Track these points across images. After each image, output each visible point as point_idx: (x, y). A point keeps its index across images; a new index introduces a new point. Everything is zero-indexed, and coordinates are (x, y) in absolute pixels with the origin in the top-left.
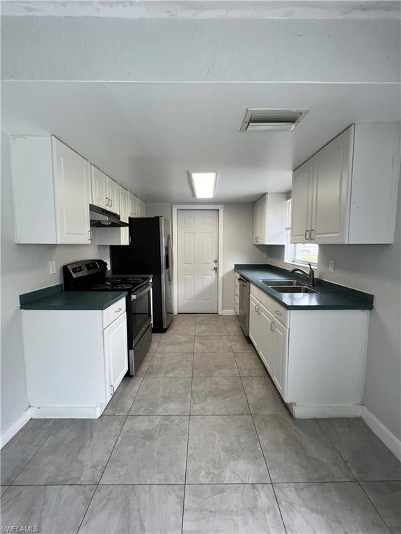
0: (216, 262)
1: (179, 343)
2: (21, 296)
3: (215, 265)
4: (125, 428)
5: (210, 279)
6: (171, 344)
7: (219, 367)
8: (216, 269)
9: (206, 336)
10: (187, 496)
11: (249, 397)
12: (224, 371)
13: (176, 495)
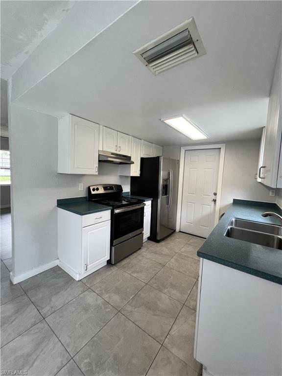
0: (215, 194)
1: (161, 254)
2: (58, 200)
3: (213, 197)
4: (82, 295)
5: (209, 208)
6: (156, 253)
7: (173, 286)
8: (215, 201)
9: (185, 256)
10: (65, 367)
11: (175, 327)
12: (174, 292)
13: (62, 361)
